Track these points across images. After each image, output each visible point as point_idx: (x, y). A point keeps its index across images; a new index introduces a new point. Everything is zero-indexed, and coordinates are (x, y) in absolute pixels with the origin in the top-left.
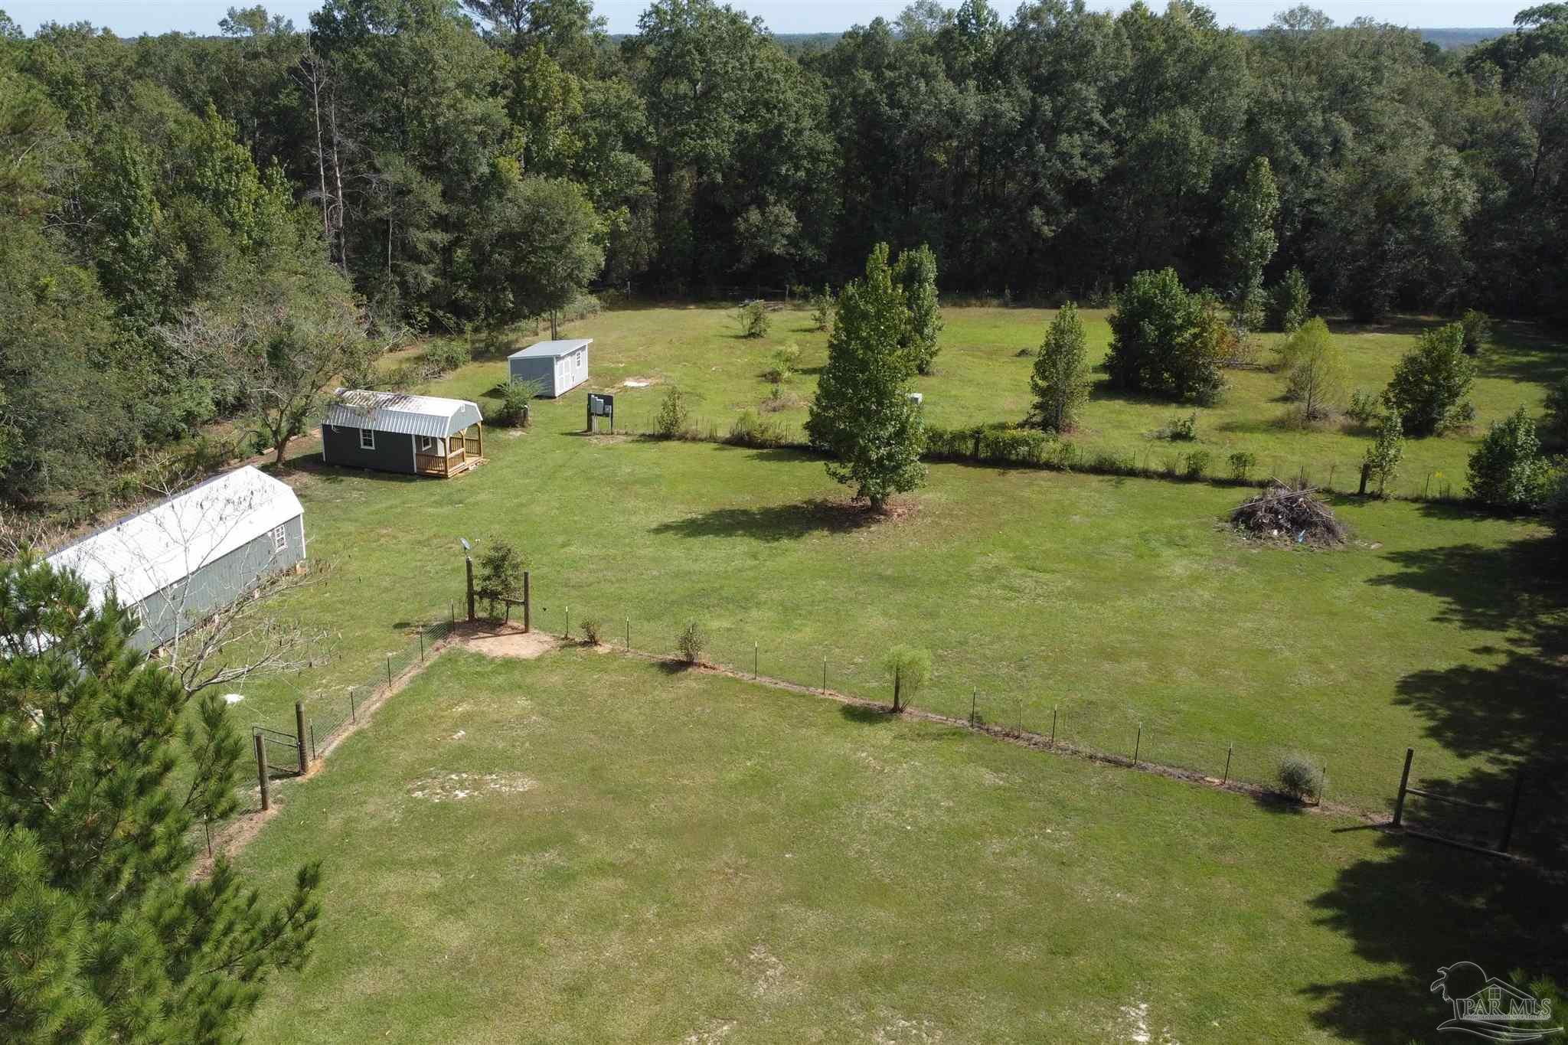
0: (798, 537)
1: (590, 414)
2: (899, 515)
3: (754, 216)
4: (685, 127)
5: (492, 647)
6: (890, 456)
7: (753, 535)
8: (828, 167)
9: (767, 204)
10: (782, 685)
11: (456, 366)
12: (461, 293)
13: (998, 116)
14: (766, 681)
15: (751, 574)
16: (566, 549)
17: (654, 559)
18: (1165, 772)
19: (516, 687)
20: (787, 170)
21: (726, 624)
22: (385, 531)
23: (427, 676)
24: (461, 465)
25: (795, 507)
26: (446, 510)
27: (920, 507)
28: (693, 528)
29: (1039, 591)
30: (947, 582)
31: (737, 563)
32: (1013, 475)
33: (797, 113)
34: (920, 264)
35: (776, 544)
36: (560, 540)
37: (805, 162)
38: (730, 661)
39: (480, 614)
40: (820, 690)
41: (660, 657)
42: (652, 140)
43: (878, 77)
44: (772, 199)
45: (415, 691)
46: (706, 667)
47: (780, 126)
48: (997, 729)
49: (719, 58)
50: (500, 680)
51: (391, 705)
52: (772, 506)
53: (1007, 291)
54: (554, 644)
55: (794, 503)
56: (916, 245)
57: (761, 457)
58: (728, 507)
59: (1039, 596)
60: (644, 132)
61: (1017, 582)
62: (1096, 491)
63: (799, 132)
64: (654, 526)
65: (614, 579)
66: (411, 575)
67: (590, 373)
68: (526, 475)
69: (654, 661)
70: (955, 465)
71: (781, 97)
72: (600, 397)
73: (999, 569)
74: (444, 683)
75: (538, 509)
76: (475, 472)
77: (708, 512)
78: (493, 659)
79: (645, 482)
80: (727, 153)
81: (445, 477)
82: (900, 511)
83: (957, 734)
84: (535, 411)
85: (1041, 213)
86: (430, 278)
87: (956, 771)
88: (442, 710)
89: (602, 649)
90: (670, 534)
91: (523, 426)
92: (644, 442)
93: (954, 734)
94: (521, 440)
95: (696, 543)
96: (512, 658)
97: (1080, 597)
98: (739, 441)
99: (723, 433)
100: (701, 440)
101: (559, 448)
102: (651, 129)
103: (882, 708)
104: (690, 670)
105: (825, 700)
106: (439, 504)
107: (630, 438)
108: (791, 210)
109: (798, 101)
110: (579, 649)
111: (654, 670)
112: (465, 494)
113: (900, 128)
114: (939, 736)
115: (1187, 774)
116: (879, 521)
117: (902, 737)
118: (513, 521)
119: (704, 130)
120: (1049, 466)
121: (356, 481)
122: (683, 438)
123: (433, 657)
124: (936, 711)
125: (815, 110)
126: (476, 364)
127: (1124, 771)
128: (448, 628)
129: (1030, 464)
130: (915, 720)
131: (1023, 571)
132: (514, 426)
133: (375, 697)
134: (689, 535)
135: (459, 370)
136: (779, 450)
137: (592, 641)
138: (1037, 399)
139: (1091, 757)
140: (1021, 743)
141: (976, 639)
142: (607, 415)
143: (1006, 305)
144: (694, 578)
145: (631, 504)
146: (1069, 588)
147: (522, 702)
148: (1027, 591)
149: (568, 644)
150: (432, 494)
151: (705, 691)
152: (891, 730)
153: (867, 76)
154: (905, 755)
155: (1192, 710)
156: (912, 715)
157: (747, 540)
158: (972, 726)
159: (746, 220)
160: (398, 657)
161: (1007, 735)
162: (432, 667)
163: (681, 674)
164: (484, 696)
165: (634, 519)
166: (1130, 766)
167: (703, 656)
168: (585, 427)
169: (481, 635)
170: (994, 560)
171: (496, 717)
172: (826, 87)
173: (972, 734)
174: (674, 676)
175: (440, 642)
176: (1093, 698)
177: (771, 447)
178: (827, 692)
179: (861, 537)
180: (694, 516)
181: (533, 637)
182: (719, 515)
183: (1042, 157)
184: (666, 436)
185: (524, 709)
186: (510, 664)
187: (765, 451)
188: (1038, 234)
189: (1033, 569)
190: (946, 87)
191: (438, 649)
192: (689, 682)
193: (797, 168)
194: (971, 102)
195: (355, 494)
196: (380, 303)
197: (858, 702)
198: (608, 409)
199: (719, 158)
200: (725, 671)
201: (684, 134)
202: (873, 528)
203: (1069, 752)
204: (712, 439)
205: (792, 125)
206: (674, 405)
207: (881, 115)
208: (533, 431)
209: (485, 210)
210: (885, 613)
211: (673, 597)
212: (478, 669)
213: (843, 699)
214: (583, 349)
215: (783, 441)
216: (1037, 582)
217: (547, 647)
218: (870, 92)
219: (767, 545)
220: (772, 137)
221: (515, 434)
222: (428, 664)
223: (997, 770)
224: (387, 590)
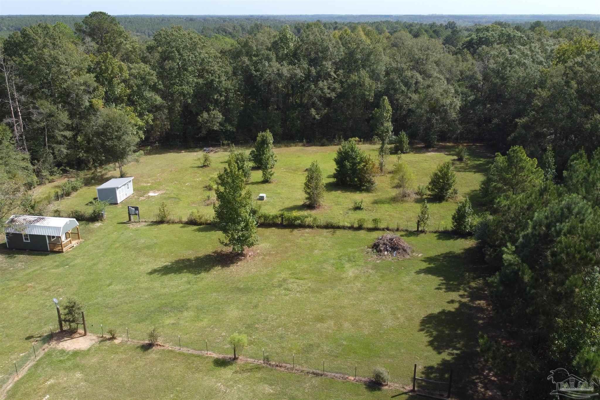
0: (208, 271)
1: (129, 215)
2: (249, 256)
3: (205, 115)
4: (174, 81)
5: (69, 345)
6: (243, 236)
7: (190, 272)
8: (233, 95)
9: (210, 110)
10: (191, 351)
11: (77, 190)
12: (81, 155)
13: (296, 75)
14: (184, 350)
15: (186, 292)
16: (110, 287)
17: (147, 289)
18: (334, 376)
19: (76, 367)
20: (217, 97)
21: (172, 322)
22: (30, 284)
23: (36, 366)
24: (70, 245)
25: (210, 255)
26: (61, 270)
27: (259, 251)
28: (166, 270)
29: (298, 289)
30: (264, 289)
31: (182, 288)
32: (296, 231)
33: (219, 75)
34: (266, 137)
35: (199, 276)
36: (108, 282)
37: (224, 93)
38: (171, 341)
39: (65, 328)
40: (206, 352)
41: (142, 342)
42: (161, 87)
43: (250, 60)
44: (212, 108)
45: (30, 376)
46: (160, 346)
47: (212, 81)
48: (274, 363)
49: (186, 54)
50: (69, 364)
51: (17, 385)
52: (200, 256)
53: (304, 140)
54: (97, 340)
55: (208, 253)
56: (264, 130)
57: (200, 230)
58: (182, 258)
59: (298, 292)
60: (157, 84)
61: (290, 286)
62: (326, 237)
63: (220, 82)
64: (150, 271)
65: (128, 302)
66: (38, 308)
67: (134, 190)
68: (99, 247)
69: (139, 345)
70: (274, 228)
71: (212, 68)
72: (133, 207)
73: (285, 280)
74: (43, 369)
75: (100, 266)
76: (76, 247)
77: (173, 261)
78: (68, 353)
79: (148, 247)
80: (192, 91)
81: (62, 252)
82: (250, 254)
83: (258, 368)
84: (108, 212)
85: (314, 110)
86: (65, 151)
87: (255, 388)
88: (41, 385)
89: (117, 342)
90: (155, 275)
91: (102, 221)
92: (152, 225)
93: (257, 368)
94: (100, 228)
95: (166, 278)
96: (78, 350)
97: (313, 291)
98: (192, 222)
99: (185, 219)
100: (176, 223)
101: (116, 231)
102: (160, 82)
103: (230, 358)
104: (154, 348)
105: (207, 357)
106: (58, 266)
107: (147, 224)
108: (220, 112)
109: (219, 70)
110: (108, 342)
111: (139, 350)
112: (69, 260)
113: (261, 79)
114: (251, 370)
115: (342, 376)
116: (241, 260)
117: (236, 372)
118: (90, 274)
119: (182, 82)
120: (309, 227)
121: (21, 257)
122: (168, 222)
123: (41, 353)
124: (252, 357)
125: (226, 73)
126: (87, 188)
127: (319, 379)
128: (50, 337)
129: (302, 226)
130: (242, 363)
131: (294, 280)
132: (98, 221)
133: (10, 381)
134: (163, 274)
135: (78, 191)
136: (207, 226)
137: (113, 338)
138: (307, 196)
139: (307, 373)
140: (283, 369)
141: (271, 317)
142: (136, 214)
143: (304, 145)
144: (163, 297)
145: (141, 259)
146: (309, 287)
147: (78, 375)
148: (294, 290)
149: (104, 340)
150: (55, 262)
151: (159, 359)
152: (232, 369)
153: (246, 59)
154: (235, 382)
155: (348, 344)
156: (242, 359)
157: (188, 275)
158: (264, 363)
159: (202, 117)
160: (25, 356)
161: (277, 366)
162: (39, 360)
163: (150, 351)
164: (62, 373)
165: (142, 268)
166: (321, 375)
167: (160, 341)
168: (128, 220)
169: (66, 339)
170: (283, 275)
171: (65, 385)
172: (231, 63)
173: (263, 367)
174: (146, 352)
175: (46, 345)
176: (311, 342)
177: (204, 224)
178: (209, 353)
179: (233, 268)
180: (167, 264)
181: (89, 337)
182: (177, 262)
183: (313, 90)
184: (161, 222)
185: (78, 379)
186: (76, 353)
187: (201, 226)
188: (314, 118)
189: (297, 279)
190: (276, 65)
191: (44, 349)
192: (153, 354)
193: (221, 96)
194: (286, 70)
195: (20, 264)
196: (44, 162)
197: (221, 356)
198: (137, 212)
199: (189, 93)
200: (168, 346)
201: (174, 84)
202: (239, 263)
203: (300, 371)
204: (180, 222)
205: (217, 80)
206: (164, 210)
207: (252, 74)
208: (106, 222)
209: (89, 121)
210: (237, 308)
211: (152, 309)
212: (62, 358)
213: (215, 356)
214: (130, 182)
215: (209, 222)
216: (298, 285)
217: (94, 342)
218: (248, 65)
219: (195, 276)
220: (210, 85)
221: (98, 224)
222: (38, 358)
223: (271, 385)
224: (26, 318)
